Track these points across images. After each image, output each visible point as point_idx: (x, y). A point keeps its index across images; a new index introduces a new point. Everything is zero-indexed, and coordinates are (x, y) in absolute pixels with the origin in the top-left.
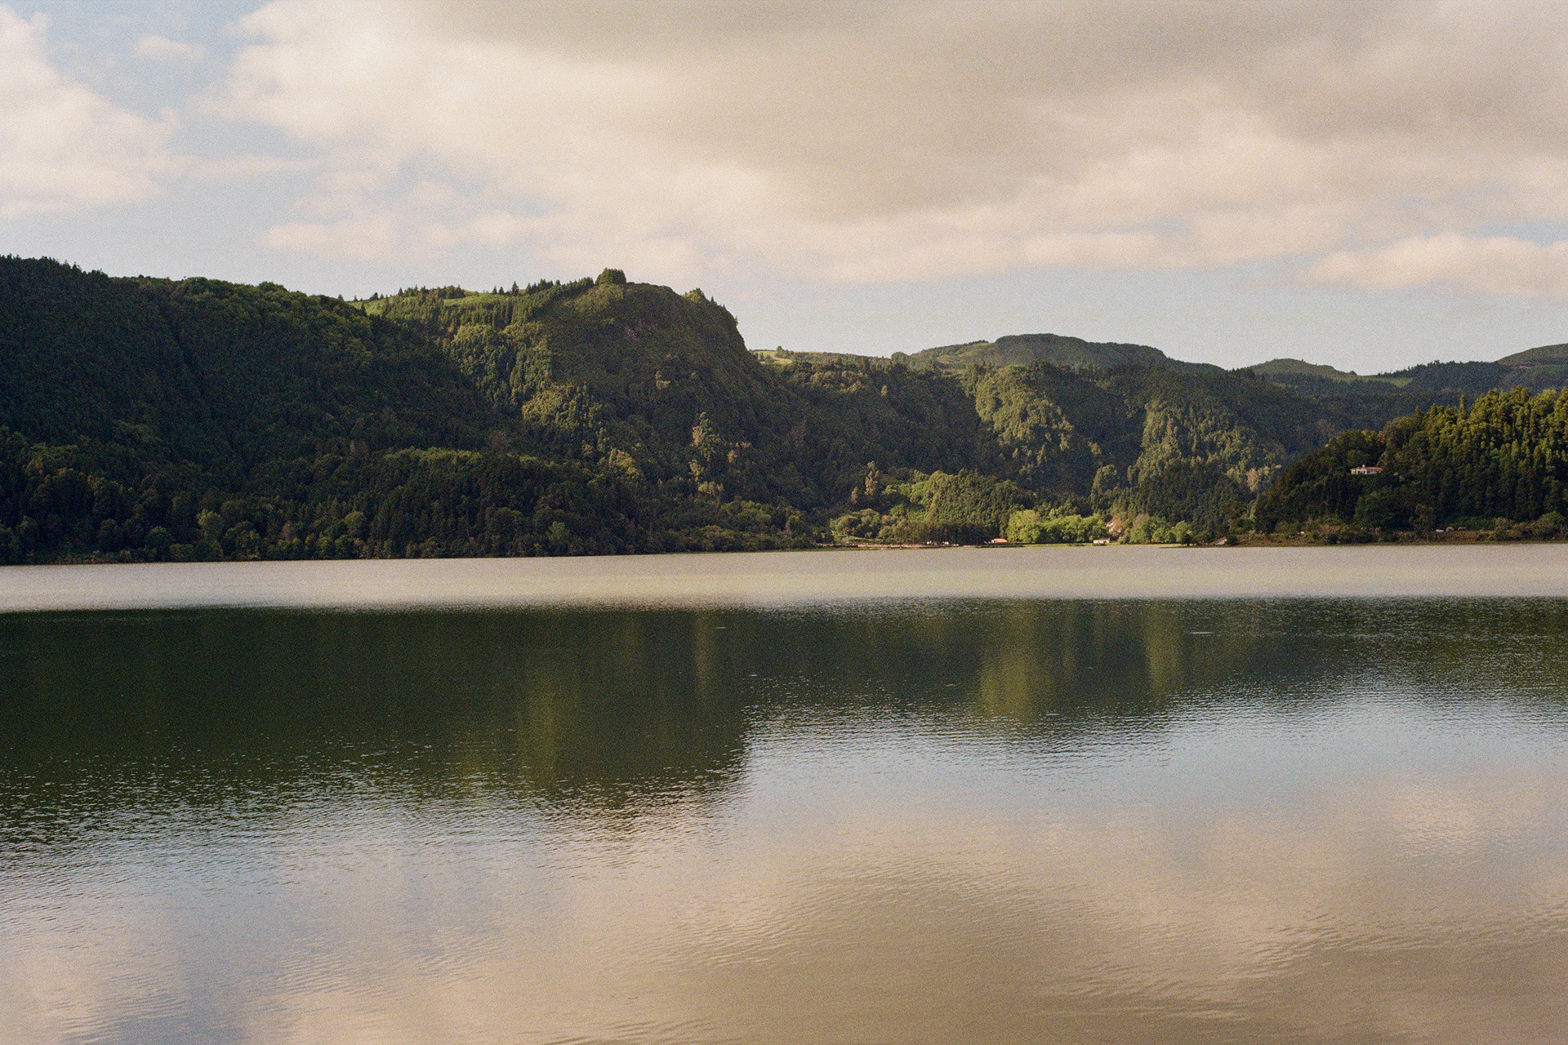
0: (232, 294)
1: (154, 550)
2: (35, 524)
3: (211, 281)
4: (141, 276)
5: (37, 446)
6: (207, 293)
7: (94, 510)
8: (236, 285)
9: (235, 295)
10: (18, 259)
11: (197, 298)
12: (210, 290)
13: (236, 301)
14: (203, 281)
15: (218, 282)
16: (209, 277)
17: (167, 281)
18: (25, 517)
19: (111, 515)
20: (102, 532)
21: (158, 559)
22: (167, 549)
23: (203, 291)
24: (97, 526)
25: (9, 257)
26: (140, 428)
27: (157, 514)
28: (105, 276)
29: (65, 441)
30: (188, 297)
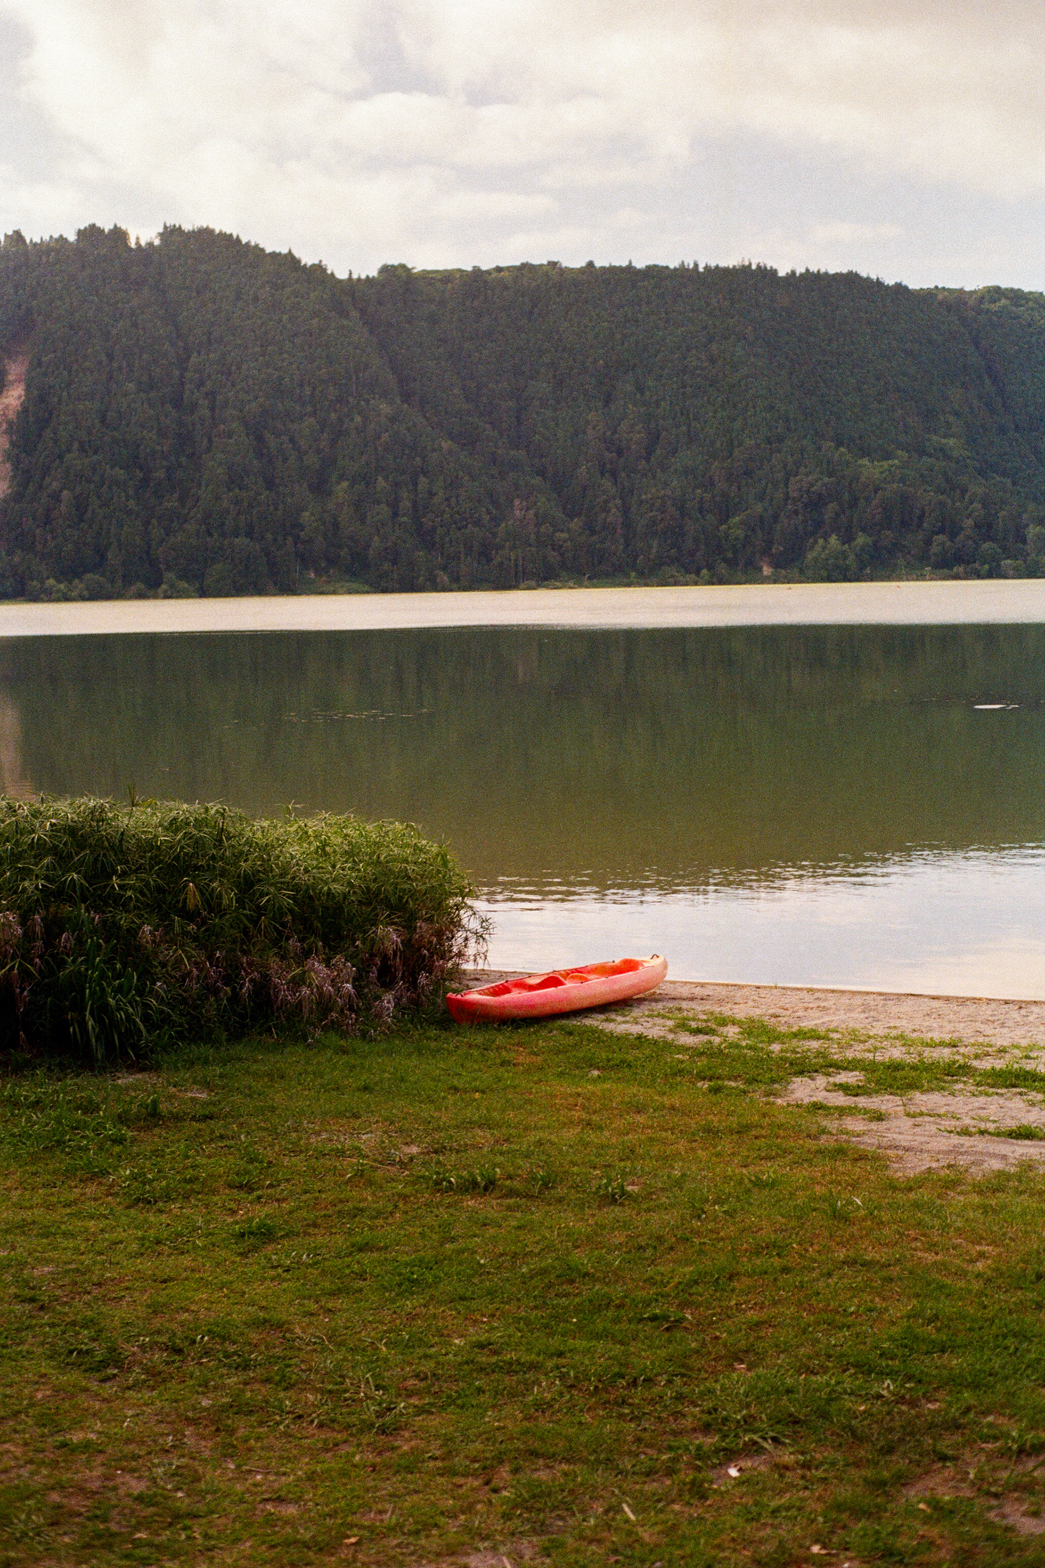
0: (1027, 303)
1: (987, 567)
2: (869, 540)
3: (1007, 289)
4: (936, 287)
5: (860, 462)
6: (1003, 302)
7: (925, 525)
8: (1031, 293)
9: (1030, 303)
10: (826, 273)
11: (994, 307)
12: (1007, 298)
13: (1032, 309)
14: (997, 289)
15: (1012, 290)
16: (1004, 285)
17: (961, 291)
18: (860, 533)
19: (941, 531)
20: (935, 549)
21: (990, 575)
22: (999, 566)
23: (1000, 300)
24: (928, 542)
25: (819, 271)
26: (951, 442)
27: (986, 529)
28: (906, 288)
29: (888, 456)
30: (986, 306)
